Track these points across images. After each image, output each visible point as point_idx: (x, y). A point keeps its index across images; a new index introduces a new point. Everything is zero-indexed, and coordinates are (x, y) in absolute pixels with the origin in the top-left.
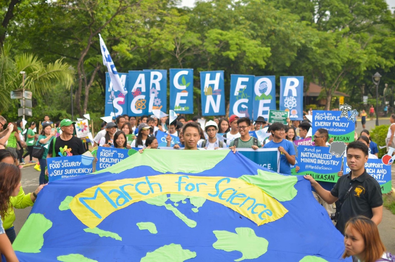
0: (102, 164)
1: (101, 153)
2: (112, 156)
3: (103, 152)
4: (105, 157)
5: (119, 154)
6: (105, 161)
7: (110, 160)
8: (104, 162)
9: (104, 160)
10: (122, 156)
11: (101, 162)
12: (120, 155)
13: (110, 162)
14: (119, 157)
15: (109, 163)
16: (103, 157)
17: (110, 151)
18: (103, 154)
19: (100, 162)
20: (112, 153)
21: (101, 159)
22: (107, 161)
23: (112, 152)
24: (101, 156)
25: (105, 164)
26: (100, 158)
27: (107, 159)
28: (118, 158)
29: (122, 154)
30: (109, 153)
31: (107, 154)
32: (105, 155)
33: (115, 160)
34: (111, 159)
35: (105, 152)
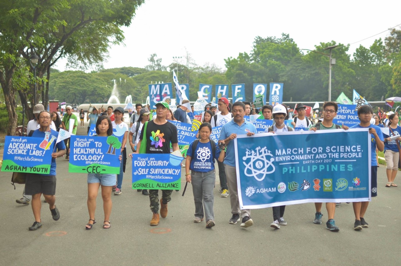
0: (76, 155)
1: (75, 142)
2: (88, 146)
3: (78, 141)
4: (80, 147)
5: (96, 143)
6: (80, 152)
7: (86, 151)
8: (78, 153)
9: (79, 150)
10: (100, 145)
11: (76, 154)
12: (98, 144)
13: (86, 153)
14: (97, 146)
15: (85, 155)
16: (78, 147)
17: (86, 140)
18: (78, 144)
19: (74, 153)
20: (88, 143)
21: (76, 150)
22: (82, 152)
23: (88, 141)
24: (75, 146)
25: (80, 156)
26: (74, 149)
27: (82, 149)
28: (95, 148)
29: (100, 143)
30: (85, 142)
31: (82, 143)
32: (79, 145)
33: (91, 150)
34: (88, 149)
35: (80, 142)
